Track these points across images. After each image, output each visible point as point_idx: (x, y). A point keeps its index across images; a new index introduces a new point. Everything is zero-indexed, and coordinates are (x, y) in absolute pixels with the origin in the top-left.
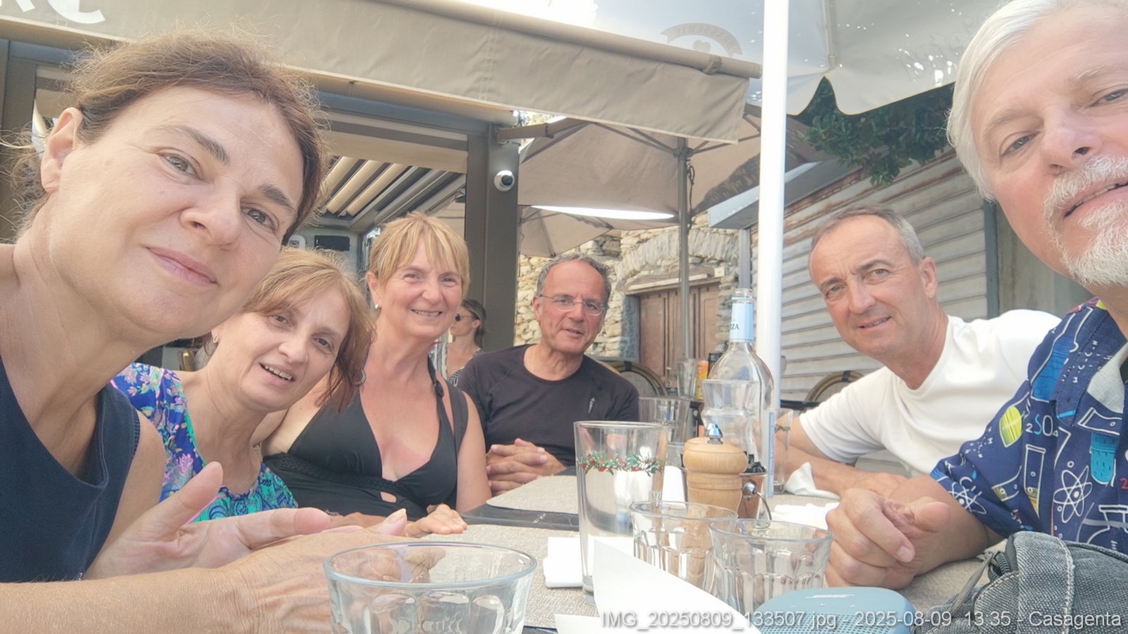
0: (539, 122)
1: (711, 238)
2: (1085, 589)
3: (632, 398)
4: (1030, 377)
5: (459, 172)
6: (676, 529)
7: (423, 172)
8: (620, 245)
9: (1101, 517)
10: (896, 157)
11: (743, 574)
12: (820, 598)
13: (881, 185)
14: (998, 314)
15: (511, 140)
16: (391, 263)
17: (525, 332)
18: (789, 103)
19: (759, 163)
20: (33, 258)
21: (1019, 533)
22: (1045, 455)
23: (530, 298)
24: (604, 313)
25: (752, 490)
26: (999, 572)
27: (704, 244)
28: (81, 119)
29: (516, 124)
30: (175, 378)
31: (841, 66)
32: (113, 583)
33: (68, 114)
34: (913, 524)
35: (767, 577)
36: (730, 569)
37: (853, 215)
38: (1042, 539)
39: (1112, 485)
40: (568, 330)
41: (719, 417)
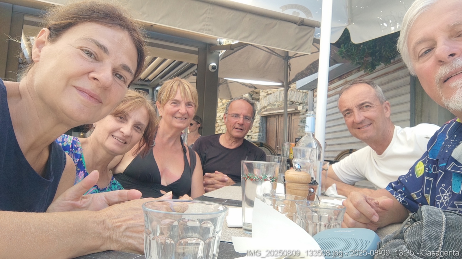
0: (227, 44)
1: (297, 94)
2: (450, 227)
3: (263, 156)
4: (428, 150)
5: (195, 63)
6: (280, 205)
7: (180, 63)
8: (259, 96)
9: (455, 206)
10: (375, 62)
11: (309, 222)
12: (340, 232)
13: (368, 73)
14: (415, 125)
15: (216, 51)
16: (166, 98)
17: (219, 130)
18: (331, 38)
19: (318, 63)
20: (28, 88)
21: (423, 206)
22: (433, 181)
23: (222, 116)
24: (252, 122)
25: (312, 191)
26: (415, 221)
27: (294, 96)
28: (49, 33)
29: (218, 44)
30: (78, 140)
31: (353, 23)
32: (55, 214)
33: (44, 30)
34: (378, 207)
35: (318, 223)
36: (304, 220)
37: (357, 83)
38: (433, 208)
39: (460, 193)
40: (237, 128)
41: (299, 162)
